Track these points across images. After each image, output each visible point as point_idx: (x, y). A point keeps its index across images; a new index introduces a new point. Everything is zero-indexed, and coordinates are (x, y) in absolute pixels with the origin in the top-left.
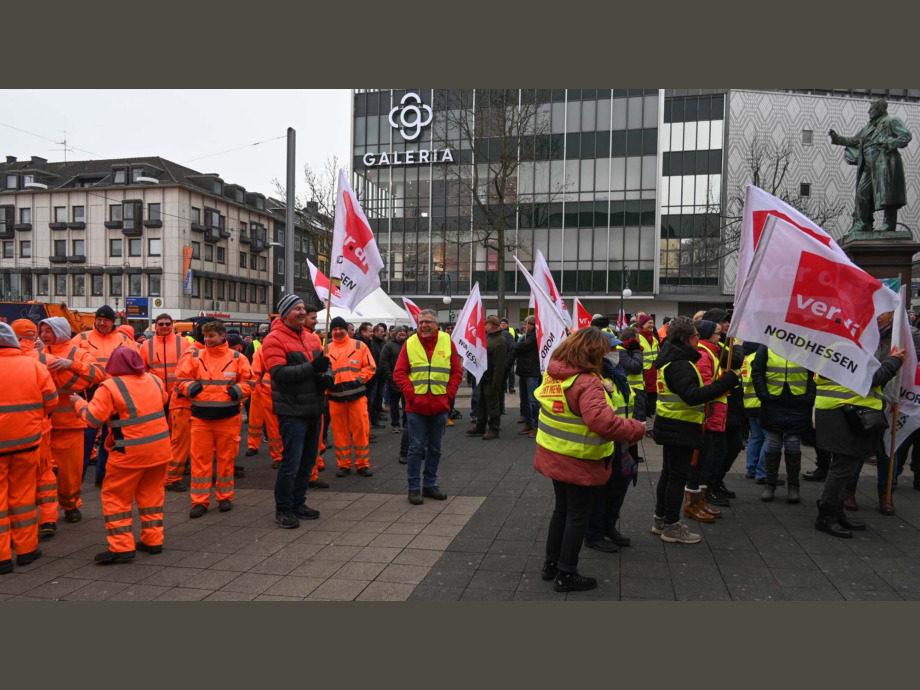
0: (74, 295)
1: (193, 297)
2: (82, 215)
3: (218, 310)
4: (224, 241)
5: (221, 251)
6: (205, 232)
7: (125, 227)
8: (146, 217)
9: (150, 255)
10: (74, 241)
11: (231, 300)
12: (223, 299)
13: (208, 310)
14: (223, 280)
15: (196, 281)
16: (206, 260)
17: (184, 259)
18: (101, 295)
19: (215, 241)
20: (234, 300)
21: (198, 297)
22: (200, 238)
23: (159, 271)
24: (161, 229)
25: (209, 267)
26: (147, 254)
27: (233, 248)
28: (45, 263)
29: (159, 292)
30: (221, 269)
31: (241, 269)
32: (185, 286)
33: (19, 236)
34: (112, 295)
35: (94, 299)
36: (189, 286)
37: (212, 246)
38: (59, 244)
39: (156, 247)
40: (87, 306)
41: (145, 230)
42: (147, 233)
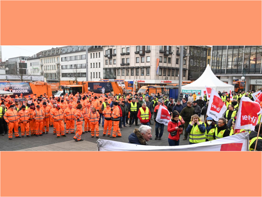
0: (126, 75)
1: (160, 75)
2: (129, 50)
3: (167, 80)
4: (171, 55)
5: (170, 59)
6: (164, 53)
7: (140, 53)
8: (146, 50)
9: (147, 62)
10: (127, 58)
11: (172, 76)
12: (169, 76)
13: (164, 80)
14: (169, 69)
15: (161, 70)
16: (164, 62)
17: (157, 62)
18: (133, 75)
19: (167, 55)
20: (174, 76)
21: (161, 75)
22: (162, 55)
23: (149, 67)
24: (150, 53)
25: (165, 65)
26: (146, 62)
27: (174, 57)
28: (119, 66)
29: (149, 74)
30: (169, 65)
31: (177, 65)
32: (157, 72)
33: (113, 58)
34: (136, 75)
35: (132, 76)
36: (158, 72)
37: (166, 58)
38: (123, 60)
39: (149, 59)
40: (130, 79)
41: (146, 53)
42: (146, 55)
